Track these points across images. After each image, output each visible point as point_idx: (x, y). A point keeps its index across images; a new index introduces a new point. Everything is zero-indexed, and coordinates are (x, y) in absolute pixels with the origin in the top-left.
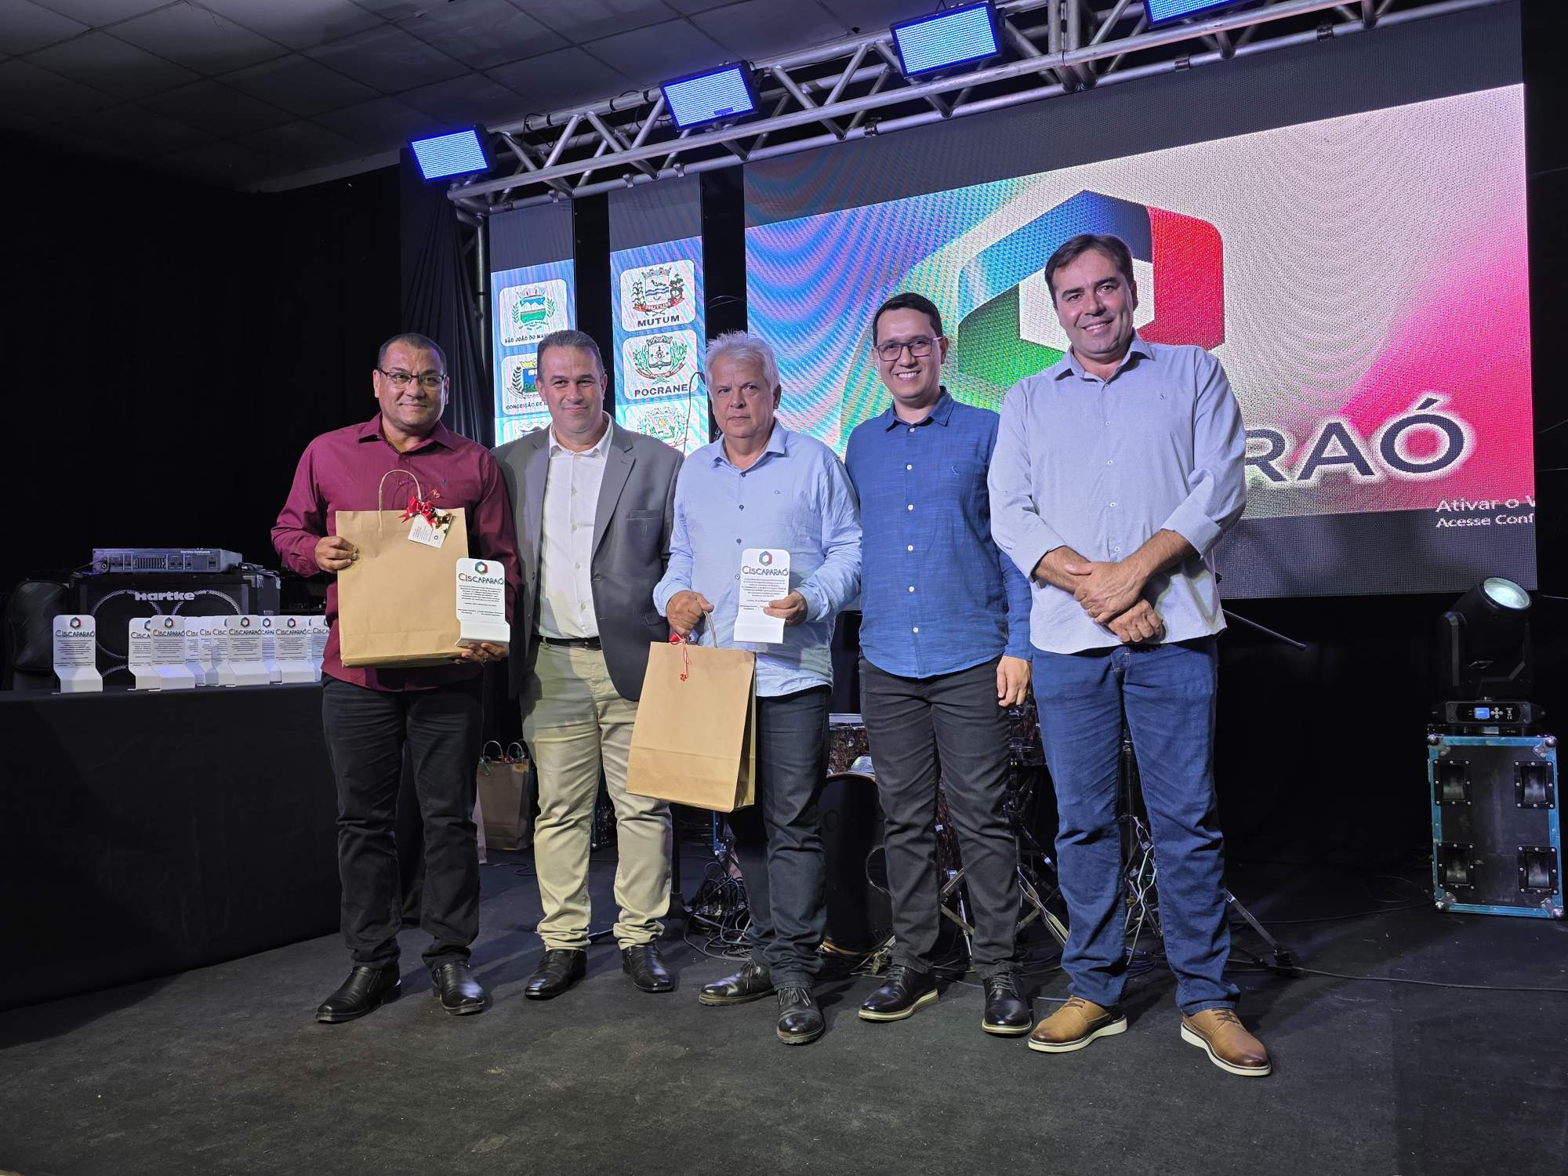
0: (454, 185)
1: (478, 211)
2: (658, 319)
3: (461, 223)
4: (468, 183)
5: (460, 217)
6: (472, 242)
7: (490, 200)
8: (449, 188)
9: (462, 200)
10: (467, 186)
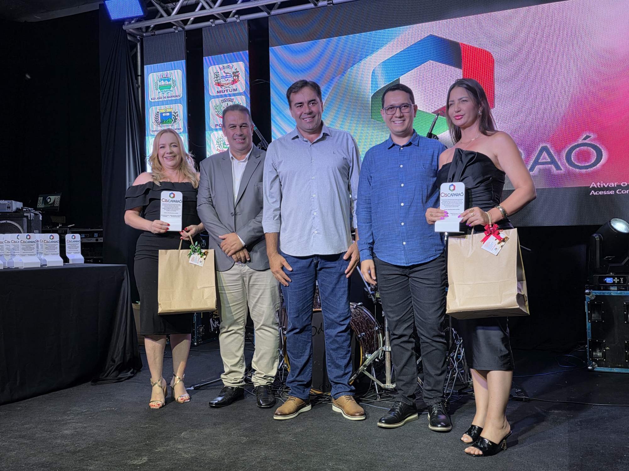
0: (126, 23)
1: (138, 35)
2: (227, 90)
3: (130, 41)
4: (133, 22)
5: (129, 38)
6: (135, 50)
7: (144, 30)
8: (124, 24)
9: (130, 30)
10: (133, 23)
